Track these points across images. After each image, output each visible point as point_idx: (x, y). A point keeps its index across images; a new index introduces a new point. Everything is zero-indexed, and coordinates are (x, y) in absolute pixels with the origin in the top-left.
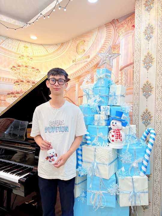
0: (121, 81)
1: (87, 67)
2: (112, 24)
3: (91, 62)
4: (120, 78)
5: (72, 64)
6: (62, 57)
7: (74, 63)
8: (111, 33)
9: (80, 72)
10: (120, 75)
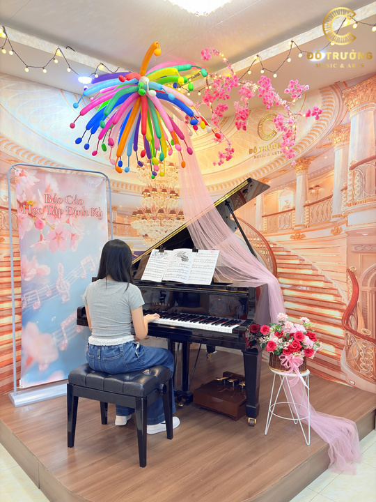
0: (351, 188)
1: (281, 162)
2: (333, 89)
4: (350, 183)
5: (247, 156)
7: (253, 154)
8: (331, 103)
9: (266, 171)
10: (349, 177)
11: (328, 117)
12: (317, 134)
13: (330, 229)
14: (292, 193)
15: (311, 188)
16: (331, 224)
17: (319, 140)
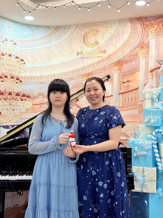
1: (102, 64)
3: (109, 58)
5: (75, 56)
6: (56, 45)
7: (80, 56)
9: (90, 69)
10: (150, 77)
11: (135, 37)
12: (128, 47)
13: (138, 110)
14: (110, 85)
15: (124, 83)
16: (138, 106)
17: (129, 51)
